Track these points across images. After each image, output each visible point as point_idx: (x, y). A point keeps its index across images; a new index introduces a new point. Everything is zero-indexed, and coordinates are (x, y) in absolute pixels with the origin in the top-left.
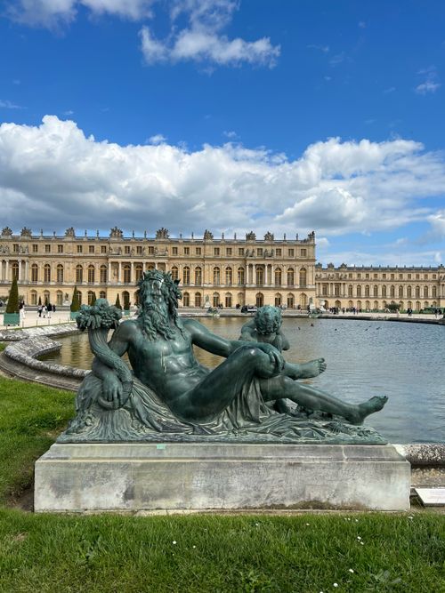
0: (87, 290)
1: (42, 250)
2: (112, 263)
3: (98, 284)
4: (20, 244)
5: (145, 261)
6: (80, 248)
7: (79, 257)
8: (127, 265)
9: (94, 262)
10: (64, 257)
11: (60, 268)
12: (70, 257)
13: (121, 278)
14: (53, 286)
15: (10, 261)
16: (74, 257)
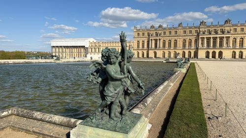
0: (188, 51)
1: (167, 34)
2: (201, 38)
3: (193, 48)
4: (158, 32)
5: (218, 36)
6: (185, 32)
7: (185, 36)
8: (208, 39)
9: (191, 37)
10: (178, 36)
11: (176, 41)
12: (180, 36)
13: (205, 45)
14: (172, 49)
15: (154, 39)
16: (182, 36)
